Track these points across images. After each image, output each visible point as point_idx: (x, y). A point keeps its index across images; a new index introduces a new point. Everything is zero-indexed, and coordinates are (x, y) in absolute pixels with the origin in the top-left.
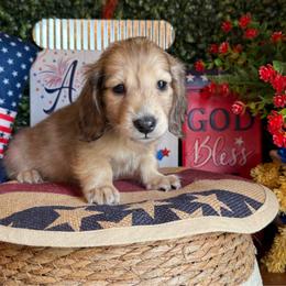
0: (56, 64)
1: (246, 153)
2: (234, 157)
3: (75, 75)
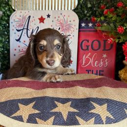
0: (21, 18)
1: (107, 61)
2: (102, 63)
3: (30, 23)
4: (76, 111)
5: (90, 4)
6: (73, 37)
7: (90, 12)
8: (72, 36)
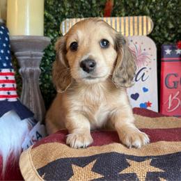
4: (159, 170)
5: (173, 23)
6: (149, 71)
7: (173, 35)
8: (148, 69)
